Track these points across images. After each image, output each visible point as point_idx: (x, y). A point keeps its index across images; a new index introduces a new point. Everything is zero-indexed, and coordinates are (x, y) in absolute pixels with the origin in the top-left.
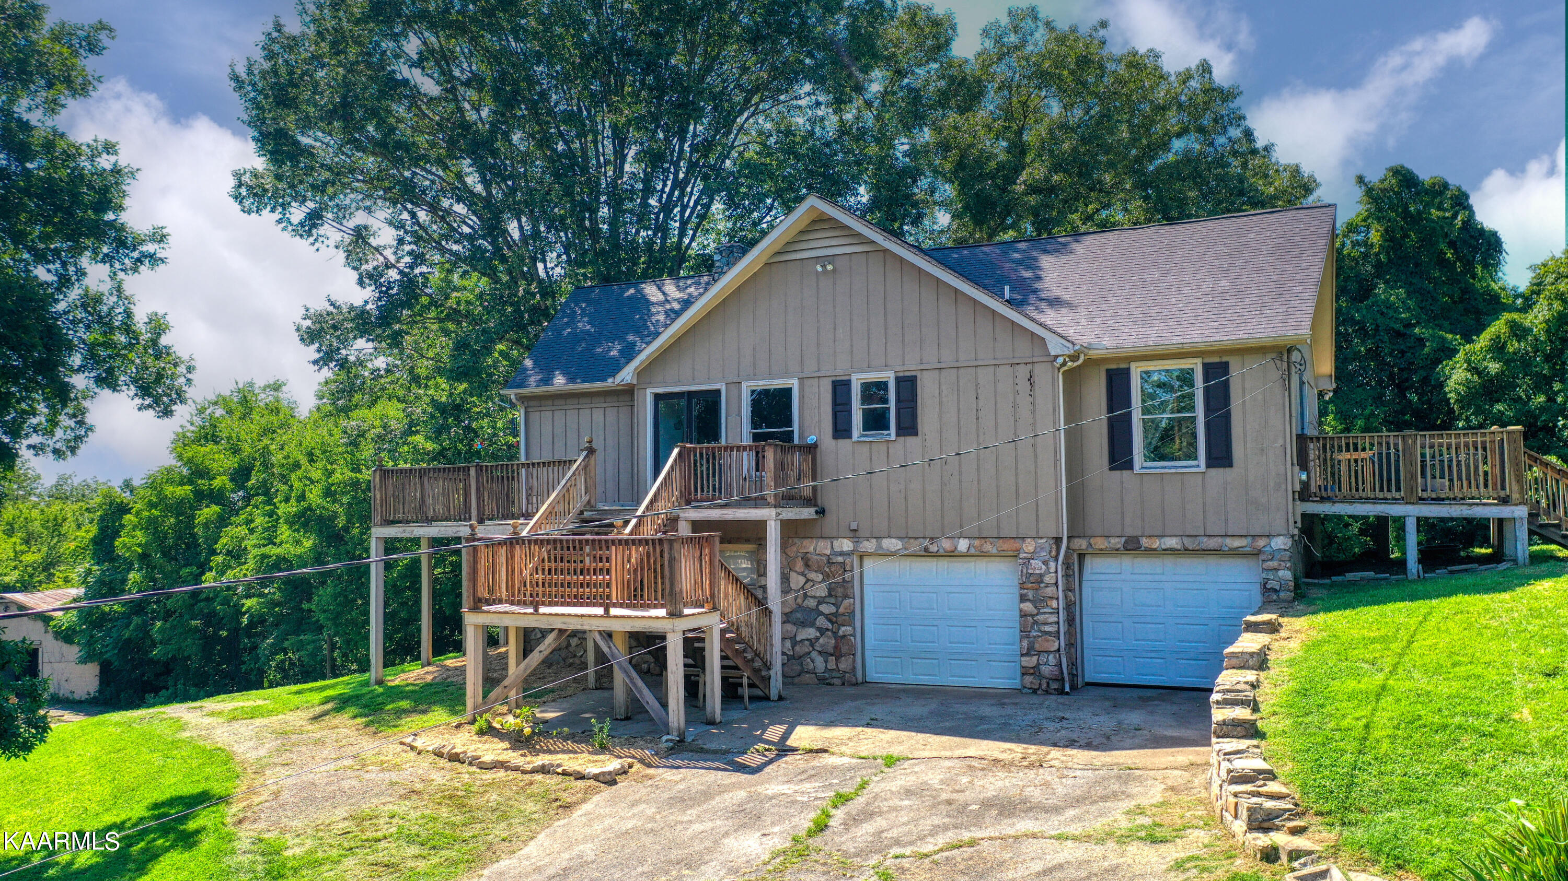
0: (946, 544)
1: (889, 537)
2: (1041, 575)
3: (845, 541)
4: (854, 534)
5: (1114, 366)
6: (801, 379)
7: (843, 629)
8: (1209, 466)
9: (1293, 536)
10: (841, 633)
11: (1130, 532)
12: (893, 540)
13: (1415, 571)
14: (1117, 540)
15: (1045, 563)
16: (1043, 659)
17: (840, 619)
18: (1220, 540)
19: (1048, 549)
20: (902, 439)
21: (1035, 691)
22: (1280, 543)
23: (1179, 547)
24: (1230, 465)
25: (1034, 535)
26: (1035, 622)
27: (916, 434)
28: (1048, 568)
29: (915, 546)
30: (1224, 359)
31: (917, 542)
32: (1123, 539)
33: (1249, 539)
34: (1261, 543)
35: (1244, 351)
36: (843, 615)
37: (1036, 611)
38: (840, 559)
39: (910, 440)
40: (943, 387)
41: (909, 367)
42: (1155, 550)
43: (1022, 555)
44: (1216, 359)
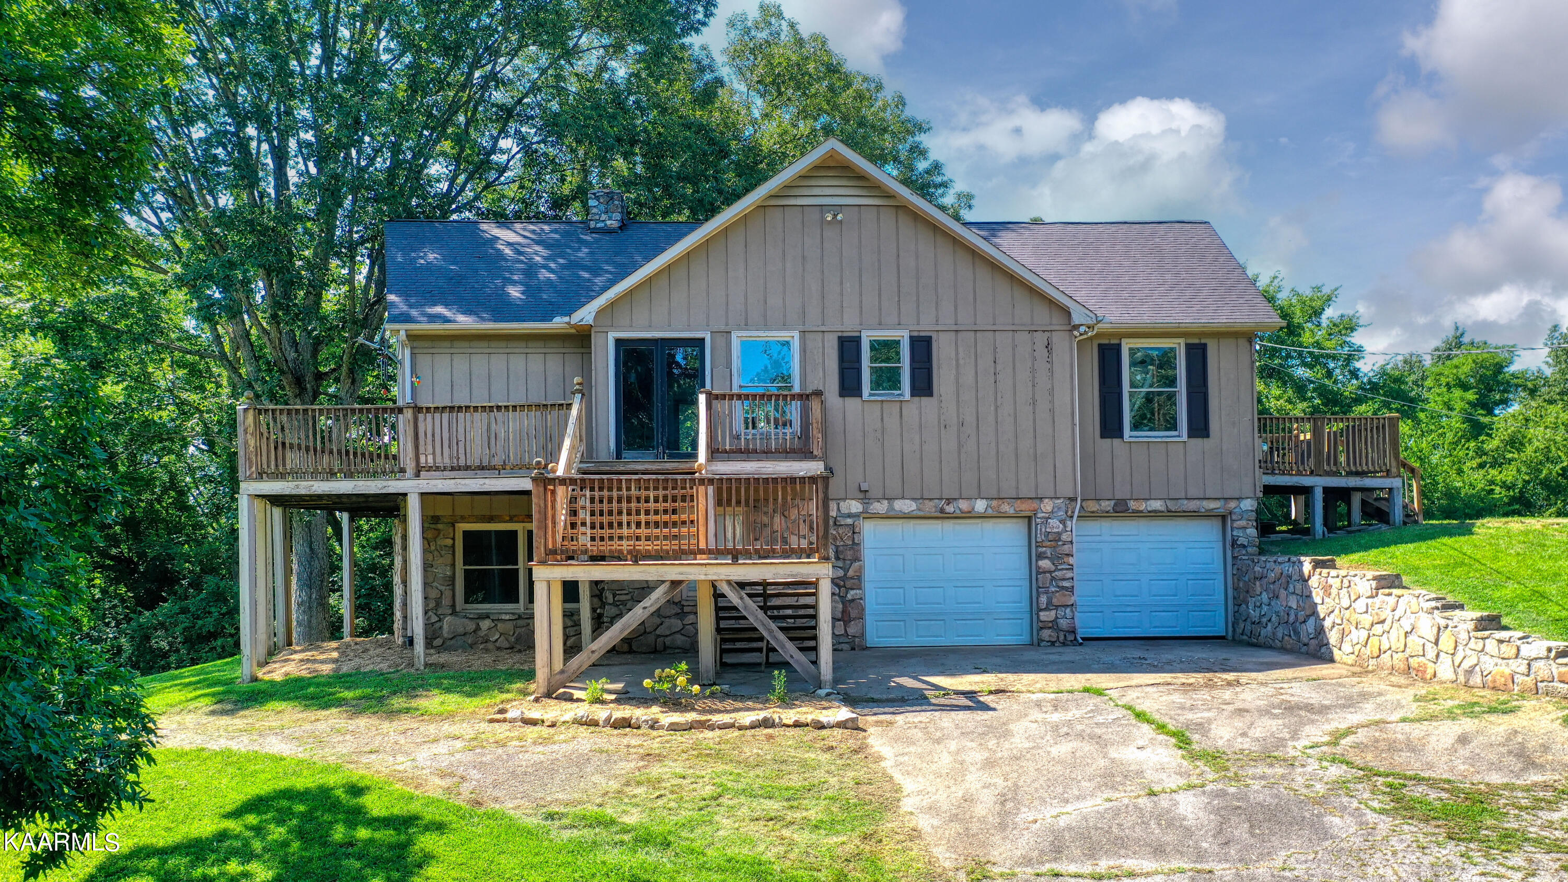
0: (964, 505)
1: (903, 498)
2: (1059, 534)
3: (854, 502)
4: (864, 495)
5: (1106, 342)
6: (803, 333)
7: (852, 592)
8: (1189, 436)
9: (1258, 499)
10: (849, 597)
11: (1119, 496)
12: (907, 502)
13: (1321, 532)
14: (1107, 503)
15: (1063, 522)
16: (1061, 612)
17: (849, 584)
18: (1198, 502)
19: (1064, 508)
20: (916, 399)
21: (1053, 644)
22: (1248, 505)
23: (1163, 508)
24: (1208, 436)
25: (1052, 495)
26: (1053, 578)
27: (930, 394)
28: (1065, 526)
29: (929, 508)
30: (1203, 341)
31: (931, 503)
32: (1112, 503)
33: (1222, 502)
34: (1232, 504)
35: (1222, 335)
36: (852, 578)
37: (1053, 568)
38: (849, 521)
39: (925, 400)
40: (961, 350)
41: (925, 327)
42: (1141, 512)
43: (1040, 515)
44: (1196, 341)
